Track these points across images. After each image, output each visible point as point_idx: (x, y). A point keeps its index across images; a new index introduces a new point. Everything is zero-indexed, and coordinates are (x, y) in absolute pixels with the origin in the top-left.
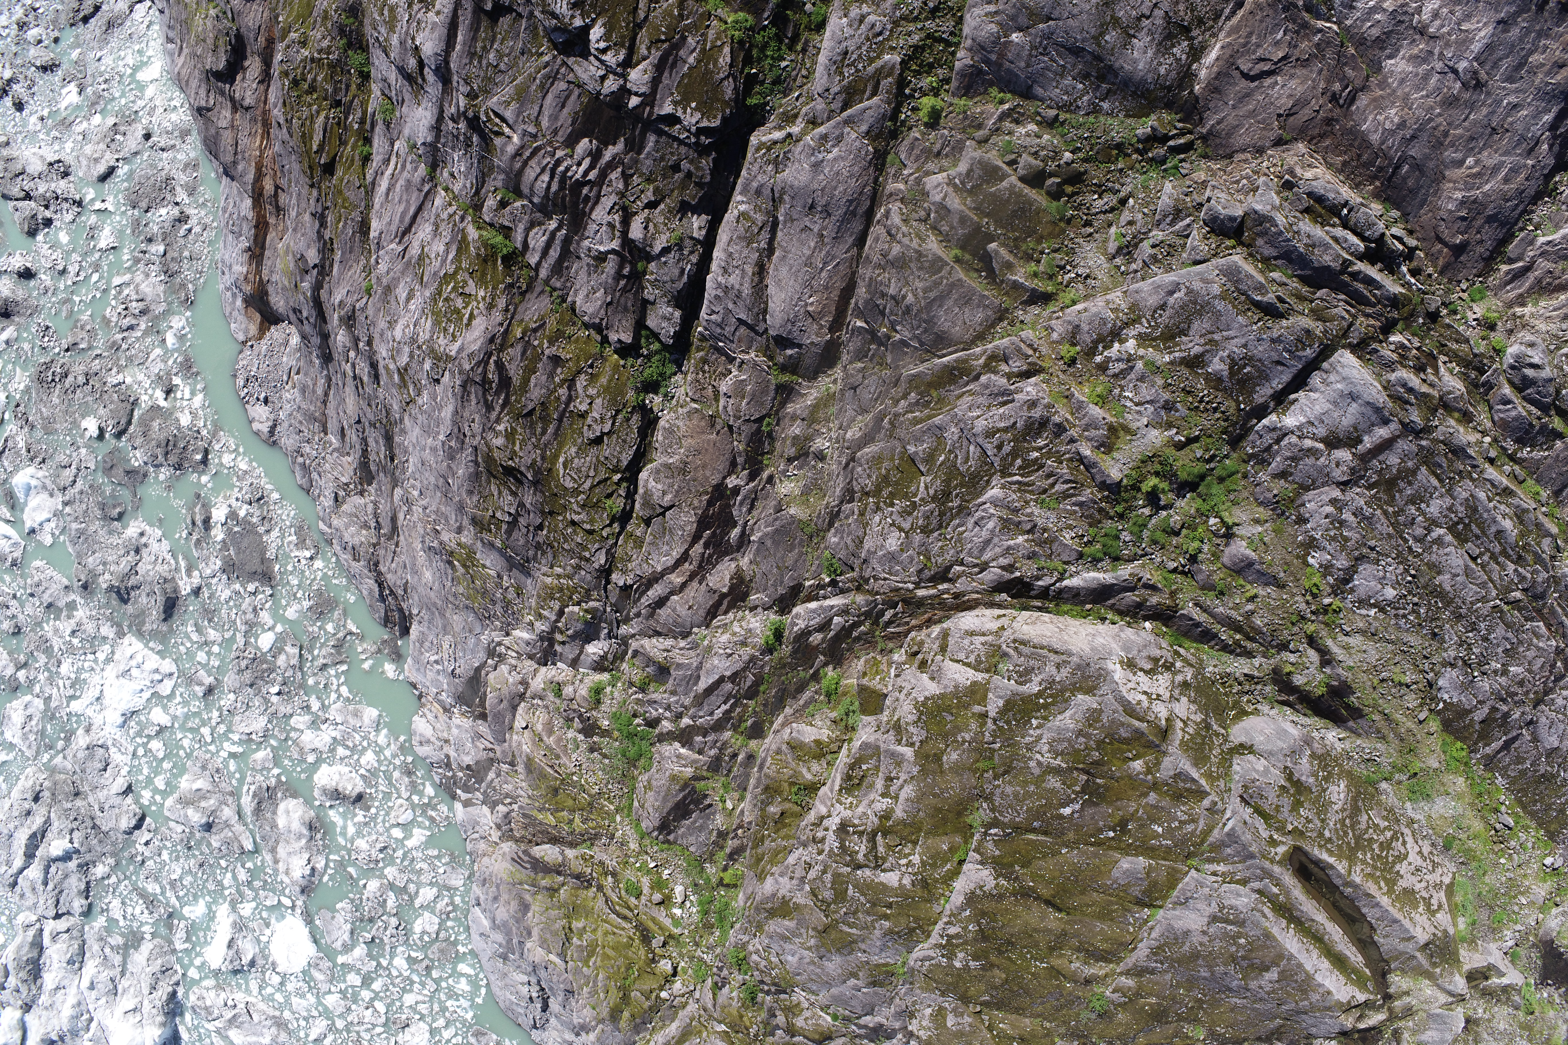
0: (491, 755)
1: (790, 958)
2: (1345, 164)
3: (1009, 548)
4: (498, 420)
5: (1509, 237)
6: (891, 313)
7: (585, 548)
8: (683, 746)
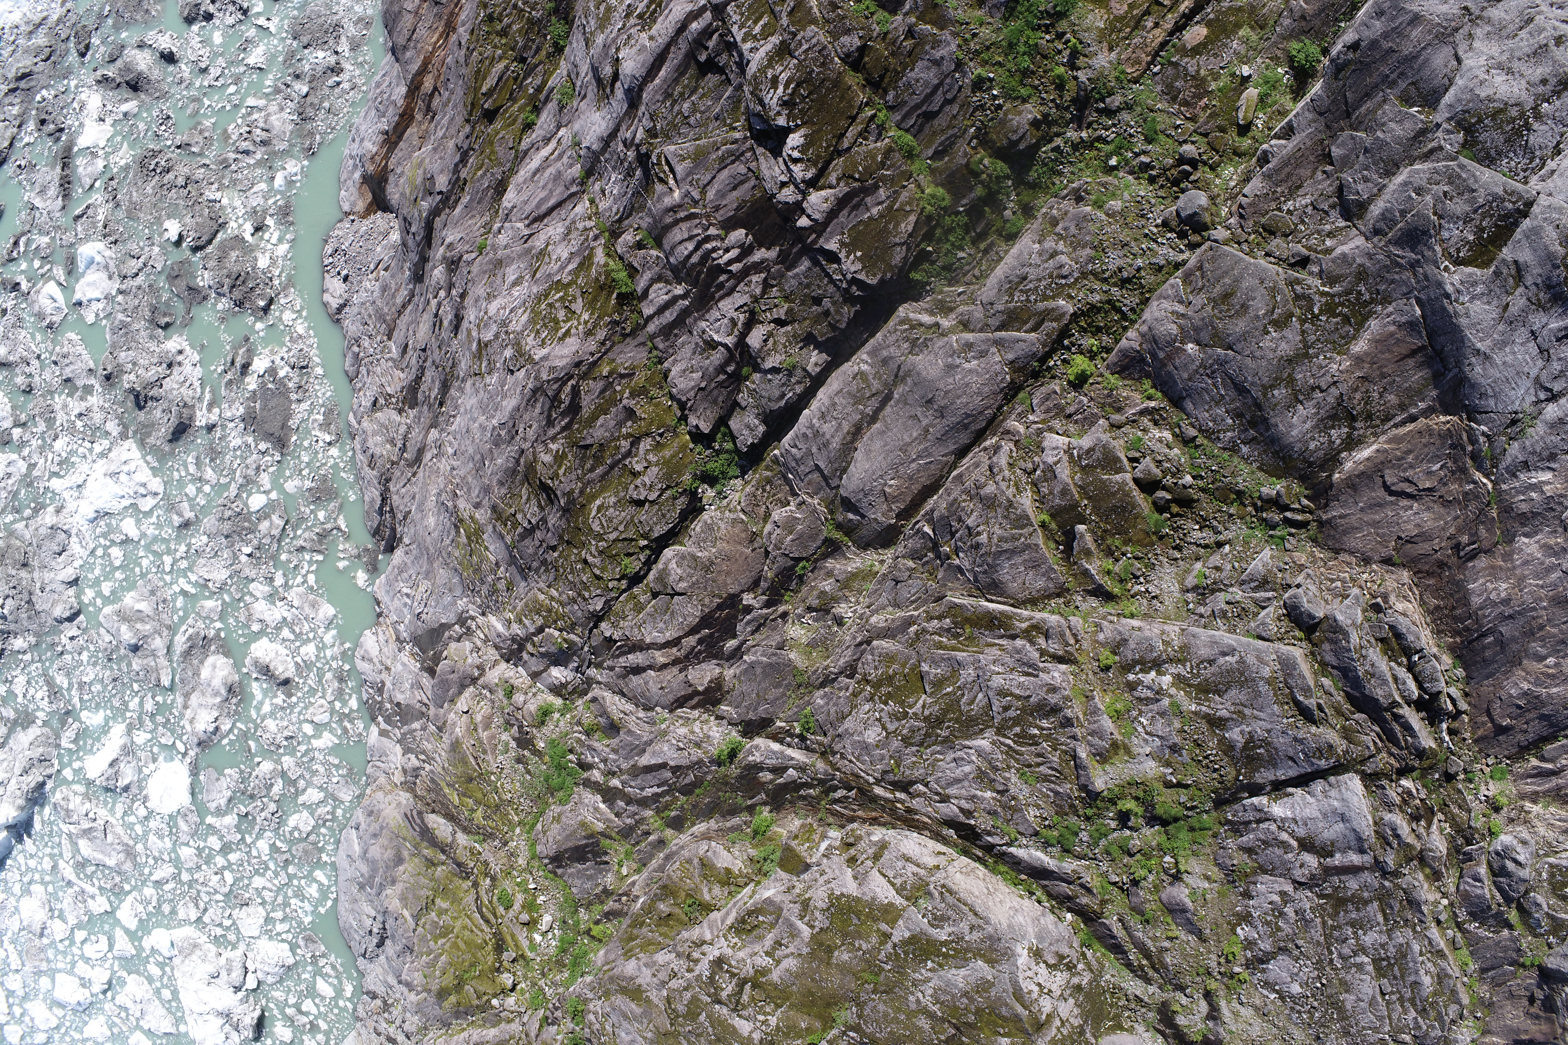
0: (424, 709)
1: (623, 1034)
2: (1437, 608)
3: (975, 796)
4: (554, 439)
5: (1552, 738)
6: (961, 539)
7: (587, 588)
8: (604, 802)
